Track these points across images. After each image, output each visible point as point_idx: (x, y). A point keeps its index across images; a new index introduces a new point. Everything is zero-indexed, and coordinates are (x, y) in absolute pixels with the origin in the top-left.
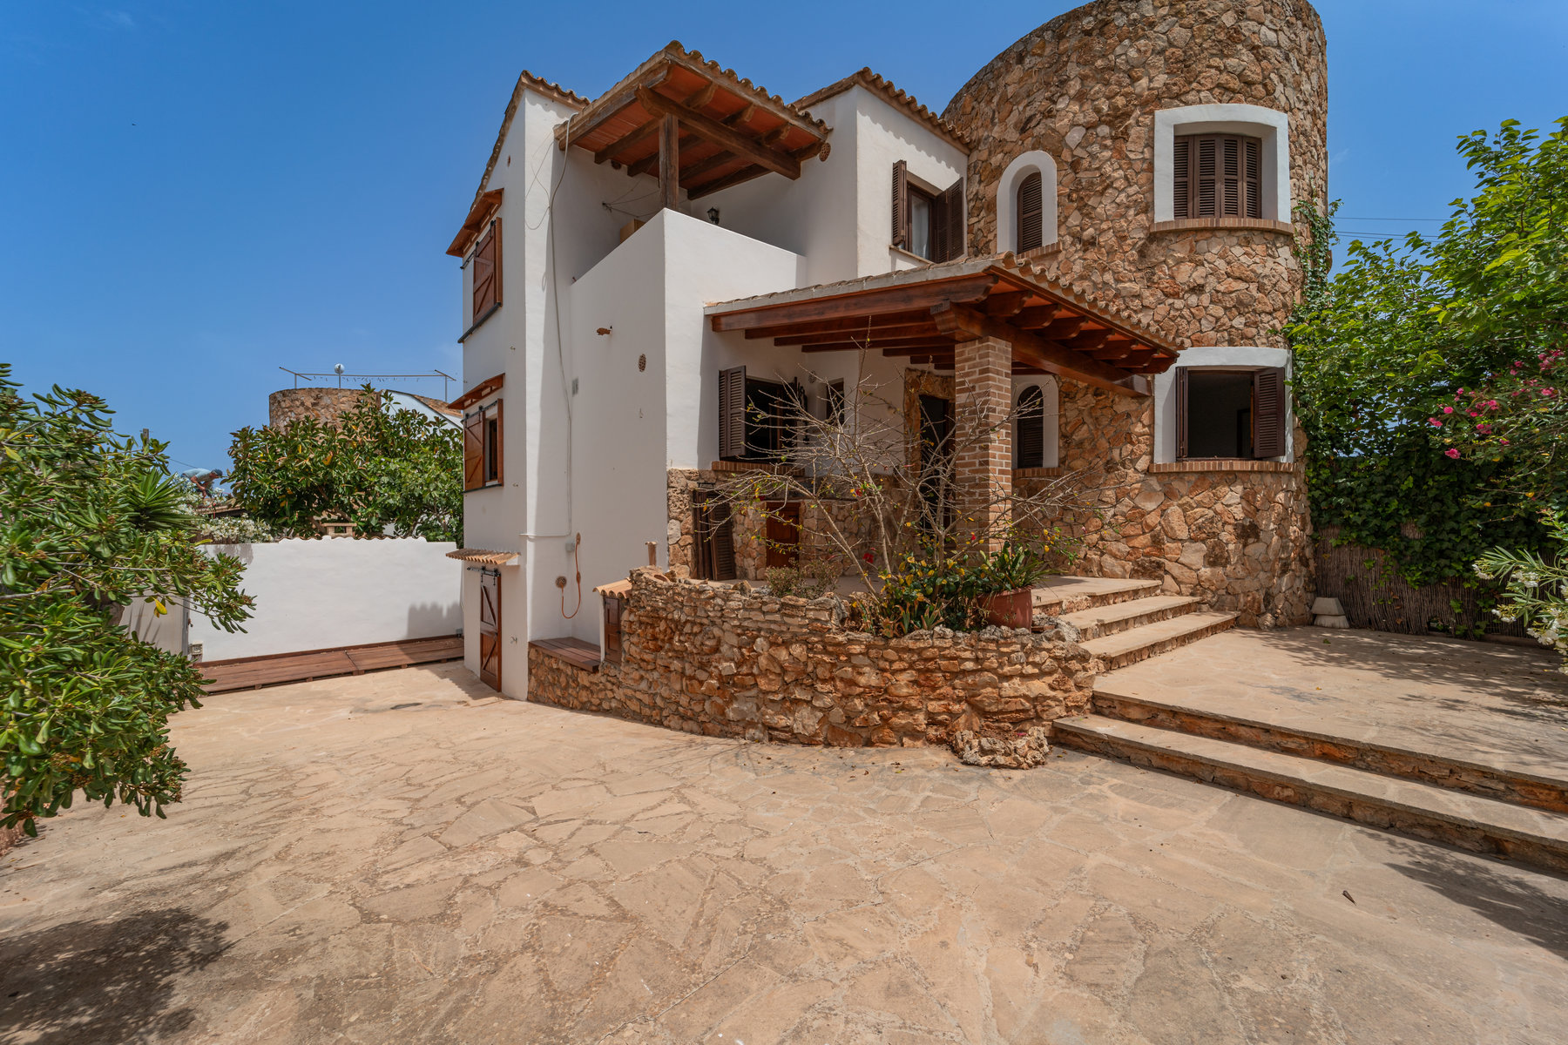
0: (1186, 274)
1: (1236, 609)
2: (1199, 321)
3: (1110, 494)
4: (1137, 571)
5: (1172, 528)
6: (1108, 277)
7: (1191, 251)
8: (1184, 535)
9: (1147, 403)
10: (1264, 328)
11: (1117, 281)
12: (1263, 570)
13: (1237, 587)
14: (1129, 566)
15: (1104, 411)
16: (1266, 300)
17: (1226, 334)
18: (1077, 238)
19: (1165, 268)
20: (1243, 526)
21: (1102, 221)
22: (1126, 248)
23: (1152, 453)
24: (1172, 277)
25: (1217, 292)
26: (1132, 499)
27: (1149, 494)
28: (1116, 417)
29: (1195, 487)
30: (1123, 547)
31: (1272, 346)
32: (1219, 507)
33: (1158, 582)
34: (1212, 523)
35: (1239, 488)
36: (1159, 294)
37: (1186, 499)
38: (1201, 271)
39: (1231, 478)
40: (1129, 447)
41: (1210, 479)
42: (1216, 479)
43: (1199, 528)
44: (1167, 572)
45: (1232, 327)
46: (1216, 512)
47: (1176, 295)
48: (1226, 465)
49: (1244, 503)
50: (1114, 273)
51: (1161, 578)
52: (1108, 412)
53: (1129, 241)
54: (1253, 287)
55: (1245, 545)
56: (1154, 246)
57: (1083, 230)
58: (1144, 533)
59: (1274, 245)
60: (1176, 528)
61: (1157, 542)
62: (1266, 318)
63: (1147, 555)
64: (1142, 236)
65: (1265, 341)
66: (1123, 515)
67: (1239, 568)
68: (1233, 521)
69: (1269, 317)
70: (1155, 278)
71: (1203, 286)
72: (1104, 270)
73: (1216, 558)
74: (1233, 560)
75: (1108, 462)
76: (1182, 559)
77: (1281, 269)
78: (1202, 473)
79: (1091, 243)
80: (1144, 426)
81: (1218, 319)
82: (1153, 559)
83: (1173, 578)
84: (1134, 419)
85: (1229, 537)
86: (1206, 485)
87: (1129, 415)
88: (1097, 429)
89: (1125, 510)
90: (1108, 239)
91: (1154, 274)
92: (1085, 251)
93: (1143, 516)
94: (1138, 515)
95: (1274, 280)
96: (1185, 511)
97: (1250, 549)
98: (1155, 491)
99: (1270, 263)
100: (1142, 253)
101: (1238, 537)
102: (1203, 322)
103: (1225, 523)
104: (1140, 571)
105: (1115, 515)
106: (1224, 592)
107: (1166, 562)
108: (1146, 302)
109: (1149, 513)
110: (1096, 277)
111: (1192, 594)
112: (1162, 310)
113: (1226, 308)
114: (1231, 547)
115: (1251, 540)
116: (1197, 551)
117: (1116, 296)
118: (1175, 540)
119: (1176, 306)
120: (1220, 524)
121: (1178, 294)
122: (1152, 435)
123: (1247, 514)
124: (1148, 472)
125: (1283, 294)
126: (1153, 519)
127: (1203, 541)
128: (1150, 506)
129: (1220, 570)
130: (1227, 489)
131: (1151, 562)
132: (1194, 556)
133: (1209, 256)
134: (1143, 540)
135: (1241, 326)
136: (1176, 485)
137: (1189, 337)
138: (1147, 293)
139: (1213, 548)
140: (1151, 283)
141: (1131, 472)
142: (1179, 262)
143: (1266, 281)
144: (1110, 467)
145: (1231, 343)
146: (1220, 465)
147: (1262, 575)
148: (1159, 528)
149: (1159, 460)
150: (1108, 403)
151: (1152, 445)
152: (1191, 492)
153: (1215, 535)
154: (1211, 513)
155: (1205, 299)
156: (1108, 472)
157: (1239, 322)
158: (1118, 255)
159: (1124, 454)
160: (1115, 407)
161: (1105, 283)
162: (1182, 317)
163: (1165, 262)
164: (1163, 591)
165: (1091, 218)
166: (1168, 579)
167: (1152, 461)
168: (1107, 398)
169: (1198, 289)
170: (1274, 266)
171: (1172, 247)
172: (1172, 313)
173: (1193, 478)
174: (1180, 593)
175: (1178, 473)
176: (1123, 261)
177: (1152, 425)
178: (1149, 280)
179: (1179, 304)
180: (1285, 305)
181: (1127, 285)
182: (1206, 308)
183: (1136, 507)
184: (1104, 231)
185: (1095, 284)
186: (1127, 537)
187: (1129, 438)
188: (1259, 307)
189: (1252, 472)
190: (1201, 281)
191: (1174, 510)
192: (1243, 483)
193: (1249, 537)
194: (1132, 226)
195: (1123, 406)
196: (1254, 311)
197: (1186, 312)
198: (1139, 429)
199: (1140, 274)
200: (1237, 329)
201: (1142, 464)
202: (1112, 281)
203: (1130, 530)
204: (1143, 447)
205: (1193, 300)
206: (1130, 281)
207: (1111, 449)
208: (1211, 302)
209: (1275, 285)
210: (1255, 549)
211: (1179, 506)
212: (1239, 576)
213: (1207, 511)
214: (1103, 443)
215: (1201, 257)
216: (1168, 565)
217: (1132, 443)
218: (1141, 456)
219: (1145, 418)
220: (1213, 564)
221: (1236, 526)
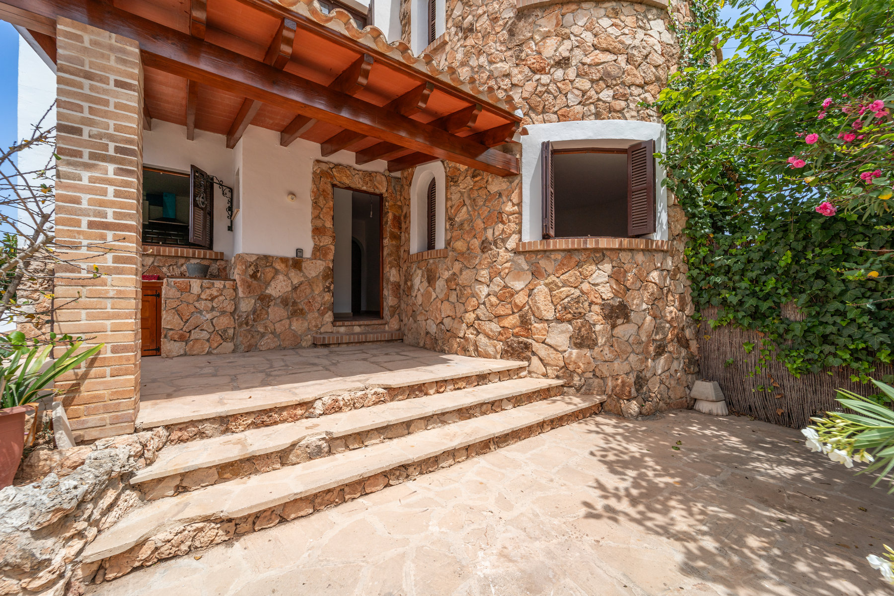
0: (551, 48)
1: (604, 392)
2: (566, 95)
3: (484, 274)
4: (507, 352)
5: (538, 308)
6: (483, 60)
7: (557, 25)
8: (550, 315)
9: (517, 181)
10: (634, 101)
11: (491, 62)
12: (633, 351)
13: (605, 370)
14: (500, 346)
15: (480, 192)
16: (635, 72)
17: (592, 107)
18: (459, 27)
19: (532, 44)
20: (612, 306)
21: (479, 7)
22: (498, 29)
23: (520, 232)
24: (539, 53)
25: (584, 64)
26: (503, 279)
27: (517, 273)
28: (490, 196)
29: (562, 265)
30: (494, 327)
31: (643, 119)
32: (585, 286)
33: (525, 363)
34: (578, 302)
35: (607, 267)
36: (526, 70)
37: (552, 278)
38: (567, 44)
39: (599, 256)
40: (501, 226)
41: (576, 257)
42: (582, 257)
43: (565, 308)
44: (534, 353)
45: (599, 100)
46: (582, 292)
47: (542, 71)
48: (591, 243)
49: (613, 282)
50: (488, 55)
51: (529, 359)
52: (483, 192)
53: (501, 22)
54: (622, 59)
55: (614, 327)
56: (521, 24)
57: (464, 19)
58: (513, 313)
59: (646, 16)
60: (542, 308)
61: (525, 323)
62: (636, 91)
63: (516, 335)
64: (512, 15)
65: (634, 114)
66: (496, 294)
67: (606, 350)
68: (599, 301)
69: (640, 90)
70: (523, 55)
71: (568, 59)
72: (480, 53)
73: (583, 341)
74: (601, 341)
75: (483, 242)
76: (548, 341)
77: (651, 41)
78: (569, 251)
79: (470, 30)
80: (514, 205)
81: (584, 93)
82: (521, 339)
83: (541, 360)
84: (504, 198)
85: (595, 317)
86: (573, 263)
87: (500, 195)
88: (474, 210)
89: (497, 289)
90: (483, 23)
91: (522, 51)
92: (465, 38)
93: (512, 295)
94: (506, 295)
95: (645, 52)
96: (551, 290)
97: (619, 331)
98: (523, 270)
99: (640, 34)
100: (512, 33)
101: (605, 317)
102: (569, 96)
103: (590, 304)
104: (510, 352)
105: (489, 295)
106: (590, 375)
107: (534, 343)
108: (515, 81)
109: (517, 293)
110: (473, 62)
111: (558, 377)
112: (529, 87)
113: (592, 81)
114: (598, 328)
115: (620, 321)
116: (562, 332)
117: (489, 78)
118: (542, 320)
119: (543, 81)
120: (586, 304)
121: (544, 69)
122: (520, 213)
123: (616, 294)
124: (516, 252)
125: (656, 67)
126: (520, 299)
127: (569, 321)
128: (518, 285)
129: (587, 352)
130: (594, 267)
131: (519, 343)
132: (560, 336)
133: (575, 29)
134: (512, 320)
135: (609, 99)
136: (543, 263)
137: (555, 113)
138: (515, 71)
139: (580, 330)
140: (519, 61)
141: (502, 251)
142: (546, 36)
143: (635, 52)
144: (485, 247)
145: (598, 116)
146: (585, 243)
147: (633, 358)
148: (527, 307)
149: (526, 238)
150: (483, 184)
151: (520, 224)
152: (557, 270)
153: (581, 315)
154: (577, 293)
155: (571, 73)
156: (483, 252)
157: (606, 95)
158: (491, 37)
159: (497, 233)
160: (489, 187)
161: (481, 67)
162: (549, 92)
163: (532, 38)
164: (530, 372)
165: (470, 6)
166: (535, 360)
167: (520, 240)
168: (483, 179)
169: (563, 63)
170: (646, 38)
171: (538, 22)
172: (539, 89)
173: (559, 256)
174: (545, 376)
175: (545, 251)
176: (495, 42)
177: (519, 204)
178: (518, 57)
179: (545, 79)
180: (658, 79)
181: (498, 65)
182: (572, 82)
183: (506, 287)
184: (480, 16)
185: (472, 68)
186: (499, 317)
187: (499, 218)
188: (628, 79)
189: (620, 250)
190: (566, 54)
191: (541, 289)
192: (612, 261)
193: (618, 317)
194: (503, 7)
195: (497, 185)
196: (623, 83)
197: (552, 87)
198: (509, 208)
199: (510, 53)
200: (604, 102)
201: (511, 244)
202: (486, 63)
203: (501, 311)
204: (513, 226)
205: (559, 74)
206: (502, 61)
207: (485, 229)
208: (578, 76)
209: (646, 56)
210: (624, 330)
211: (546, 285)
212: (607, 358)
213: (573, 290)
214: (479, 224)
215: (567, 31)
216: (536, 346)
217: (503, 222)
218: (510, 235)
219: (515, 198)
220: (579, 346)
221: (603, 307)
